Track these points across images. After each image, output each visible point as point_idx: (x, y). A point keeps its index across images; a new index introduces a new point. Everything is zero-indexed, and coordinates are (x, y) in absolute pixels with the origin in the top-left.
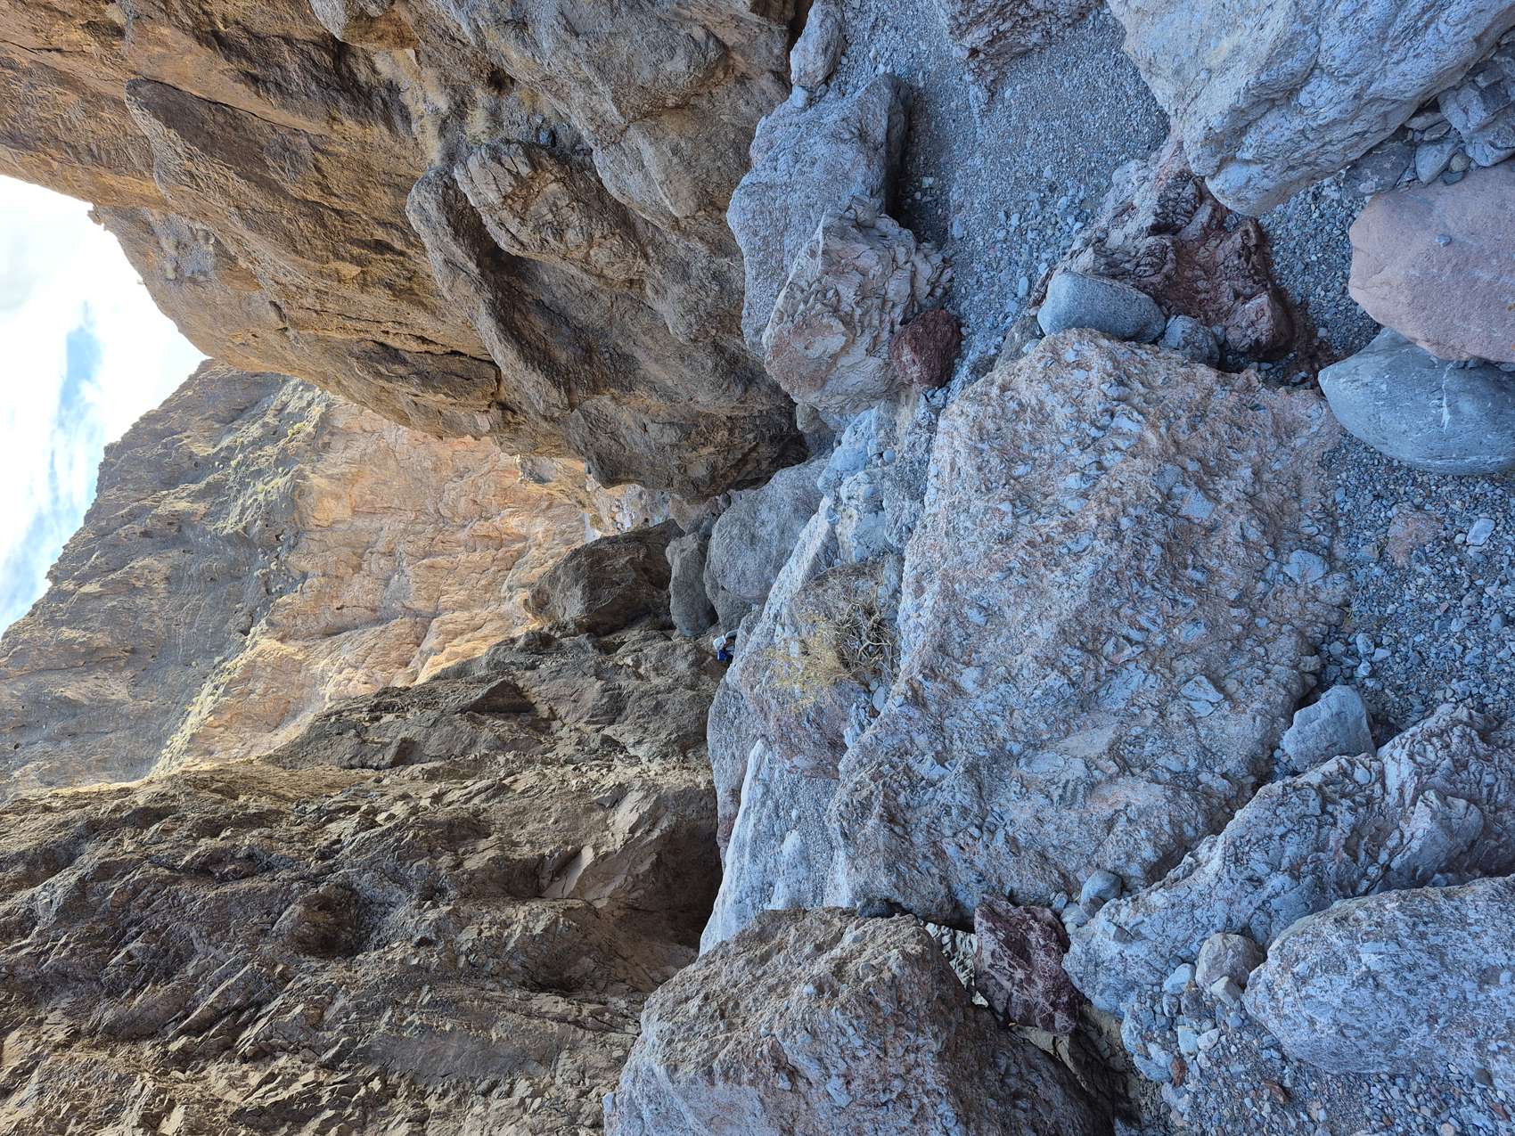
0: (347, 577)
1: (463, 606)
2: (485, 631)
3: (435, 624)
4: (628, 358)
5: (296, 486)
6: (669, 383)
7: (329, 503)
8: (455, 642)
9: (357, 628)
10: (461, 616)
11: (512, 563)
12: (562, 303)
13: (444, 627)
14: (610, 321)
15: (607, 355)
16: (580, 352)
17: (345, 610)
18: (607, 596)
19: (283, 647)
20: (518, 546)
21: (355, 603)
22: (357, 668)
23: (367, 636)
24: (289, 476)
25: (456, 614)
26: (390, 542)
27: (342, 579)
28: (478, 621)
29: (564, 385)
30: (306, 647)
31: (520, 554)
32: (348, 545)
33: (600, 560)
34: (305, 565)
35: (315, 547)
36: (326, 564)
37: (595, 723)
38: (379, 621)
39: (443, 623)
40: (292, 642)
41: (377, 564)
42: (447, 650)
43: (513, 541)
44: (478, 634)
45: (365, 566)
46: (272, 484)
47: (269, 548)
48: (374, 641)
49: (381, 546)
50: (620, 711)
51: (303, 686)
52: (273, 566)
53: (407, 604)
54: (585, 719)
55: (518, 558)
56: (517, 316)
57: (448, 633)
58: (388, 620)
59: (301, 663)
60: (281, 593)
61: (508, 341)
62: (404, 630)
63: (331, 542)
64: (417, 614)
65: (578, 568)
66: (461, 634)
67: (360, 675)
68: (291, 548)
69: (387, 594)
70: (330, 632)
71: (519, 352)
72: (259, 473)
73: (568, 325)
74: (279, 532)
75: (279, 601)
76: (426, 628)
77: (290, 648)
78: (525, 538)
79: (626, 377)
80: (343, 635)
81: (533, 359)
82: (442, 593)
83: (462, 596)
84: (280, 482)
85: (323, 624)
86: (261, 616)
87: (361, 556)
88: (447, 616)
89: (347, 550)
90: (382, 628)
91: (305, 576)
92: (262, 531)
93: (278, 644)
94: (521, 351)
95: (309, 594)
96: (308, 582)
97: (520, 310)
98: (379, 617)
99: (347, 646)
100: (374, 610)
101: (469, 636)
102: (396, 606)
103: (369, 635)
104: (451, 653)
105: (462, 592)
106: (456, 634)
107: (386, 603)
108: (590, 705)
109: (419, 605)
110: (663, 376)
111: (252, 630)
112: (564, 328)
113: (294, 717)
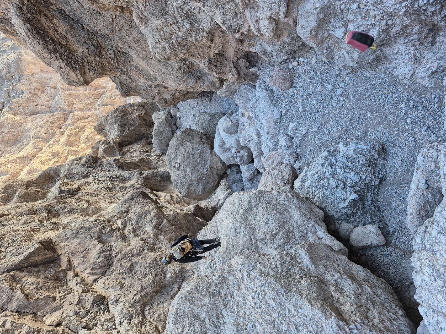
0: (39, 94)
1: (82, 110)
2: (89, 119)
3: (71, 115)
4: (125, 55)
5: (19, 59)
6: (151, 72)
7: (32, 67)
8: (78, 122)
9: (43, 113)
10: (81, 113)
11: (100, 96)
12: (78, 13)
13: (74, 117)
14: (113, 30)
15: (112, 52)
16: (92, 48)
17: (38, 106)
18: (128, 130)
19: (15, 117)
20: (102, 90)
21: (42, 104)
22: (42, 128)
23: (46, 116)
24: (16, 54)
25: (79, 112)
26: (55, 84)
27: (37, 95)
28: (86, 116)
29: (80, 70)
30: (24, 118)
31: (103, 93)
32: (39, 83)
33: (126, 114)
34: (23, 88)
35: (26, 82)
36: (31, 89)
37: (93, 274)
38: (51, 111)
39: (74, 115)
40: (18, 116)
41: (49, 91)
42: (75, 125)
43: (101, 88)
44: (86, 120)
45: (45, 91)
46: (10, 56)
47: (9, 80)
48: (49, 119)
49: (51, 84)
50: (109, 266)
51: (22, 132)
52: (11, 87)
53: (61, 107)
54: (88, 271)
55: (102, 95)
56: (43, 19)
57: (76, 119)
58: (54, 112)
59: (22, 124)
60: (14, 97)
61: (34, 37)
62: (60, 116)
63: (33, 81)
64: (65, 111)
65: (117, 116)
66: (80, 120)
67: (43, 130)
68: (18, 81)
69: (54, 102)
70: (32, 114)
71: (44, 46)
72: (5, 51)
73: (83, 29)
74: (12, 75)
75: (13, 100)
76: (68, 116)
77: (18, 118)
78: (105, 88)
79: (125, 66)
80: (37, 115)
81: (56, 51)
82: (74, 104)
83: (81, 106)
84: (13, 56)
85: (30, 110)
86: (7, 104)
87: (44, 88)
88: (75, 113)
89: (39, 85)
90: (52, 114)
91: (23, 92)
92: (6, 74)
93: (13, 116)
94: (46, 45)
95: (24, 99)
96: (24, 95)
97: (45, 15)
98: (50, 110)
99: (39, 119)
100: (49, 107)
101: (83, 121)
102: (57, 107)
103: (47, 116)
104: (76, 126)
105: (81, 105)
106: (79, 120)
107: (53, 105)
108: (92, 261)
109: (65, 107)
110: (147, 68)
111: (3, 110)
112: (81, 31)
113: (20, 142)
